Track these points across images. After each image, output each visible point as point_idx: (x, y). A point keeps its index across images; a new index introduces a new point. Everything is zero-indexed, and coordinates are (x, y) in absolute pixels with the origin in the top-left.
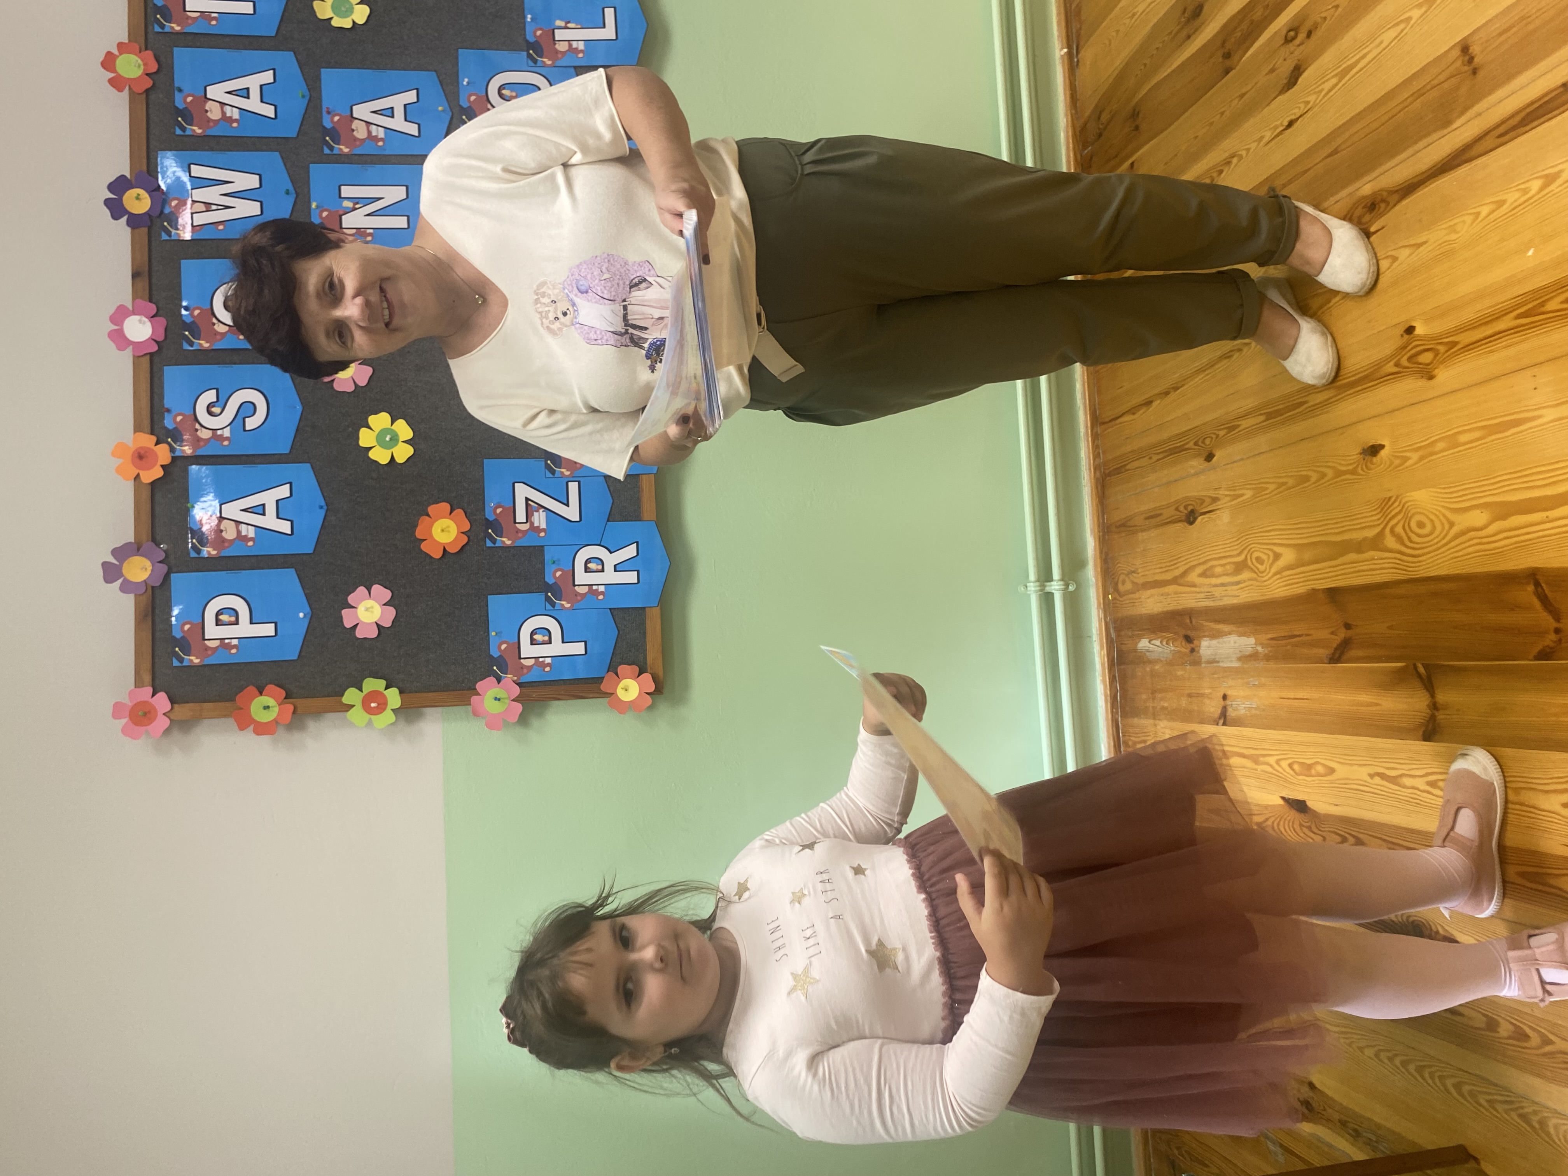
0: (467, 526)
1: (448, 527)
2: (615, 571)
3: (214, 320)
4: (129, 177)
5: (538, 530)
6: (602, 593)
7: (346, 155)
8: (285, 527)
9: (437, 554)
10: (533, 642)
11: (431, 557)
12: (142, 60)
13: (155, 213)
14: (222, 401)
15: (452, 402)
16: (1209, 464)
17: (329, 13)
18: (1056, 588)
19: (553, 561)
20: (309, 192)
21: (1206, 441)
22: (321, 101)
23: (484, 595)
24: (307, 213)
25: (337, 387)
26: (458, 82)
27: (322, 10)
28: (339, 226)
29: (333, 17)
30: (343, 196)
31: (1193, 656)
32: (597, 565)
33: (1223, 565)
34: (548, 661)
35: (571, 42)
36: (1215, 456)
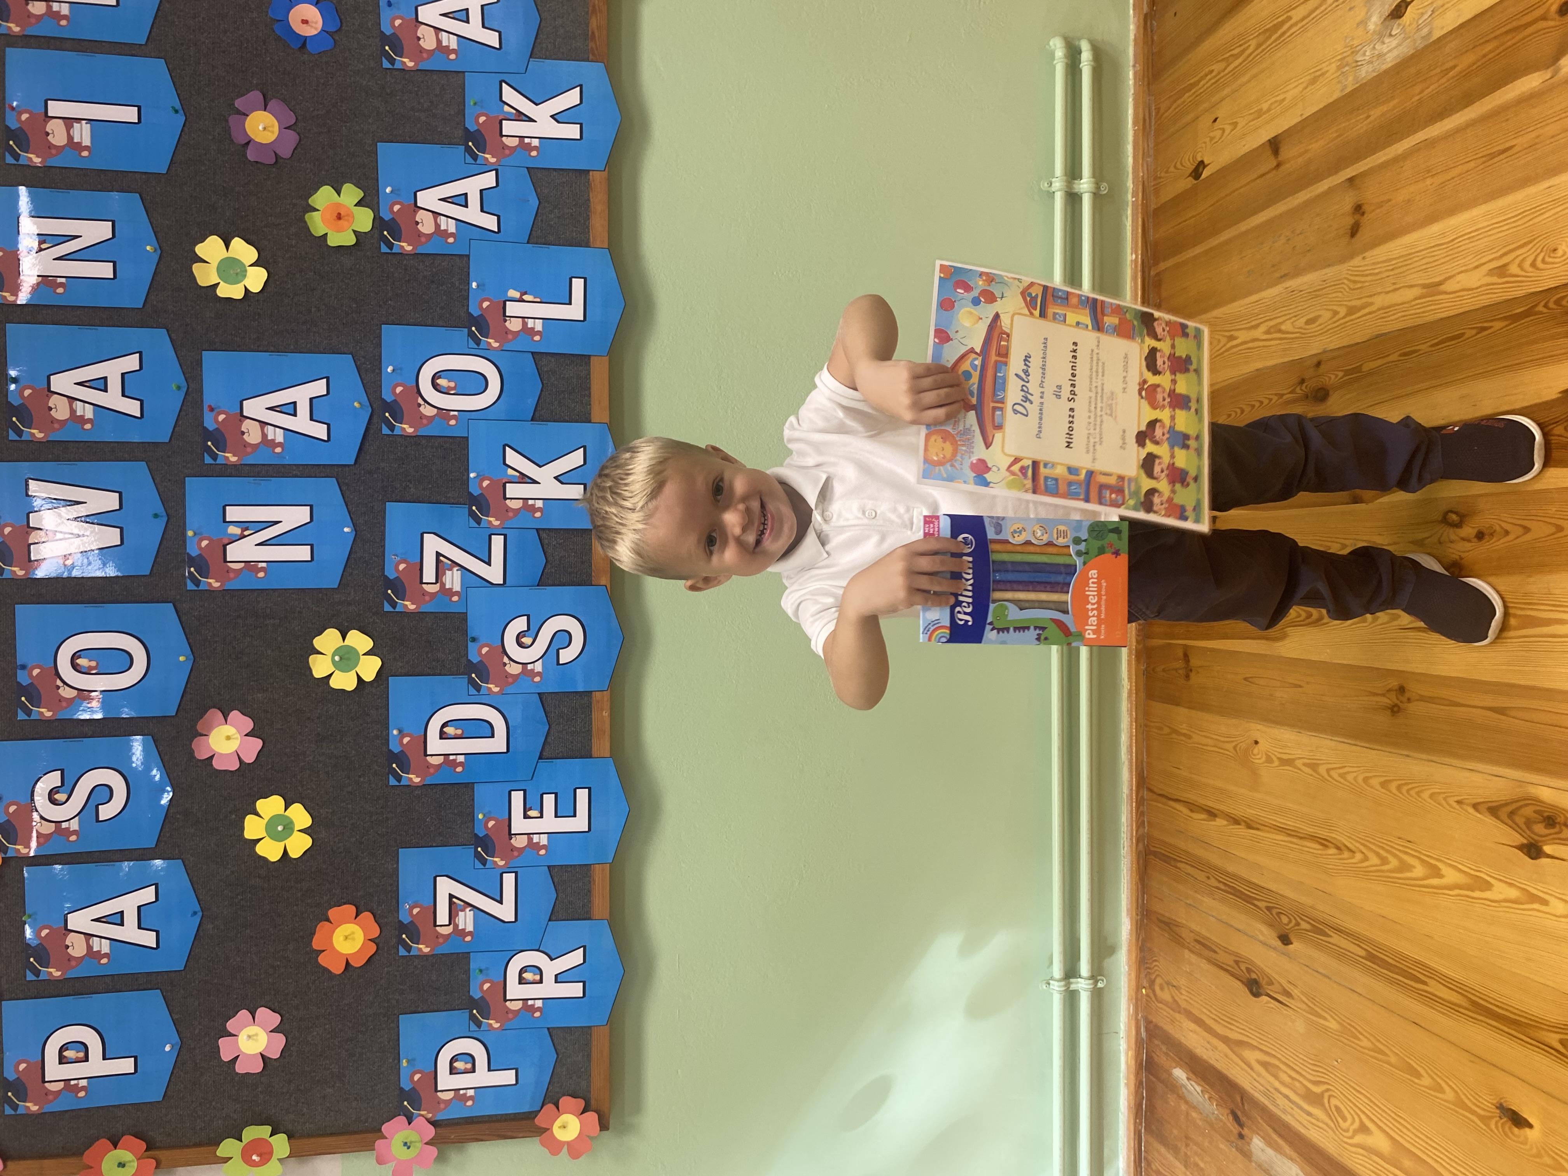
0: (376, 932)
1: (353, 933)
2: (556, 982)
3: (59, 683)
5: (463, 933)
6: (539, 1009)
7: (234, 466)
8: (148, 939)
9: (337, 968)
10: (453, 1071)
11: (330, 972)
14: (68, 786)
15: (362, 779)
16: (1283, 946)
17: (214, 279)
18: (1082, 985)
19: (481, 971)
20: (184, 514)
21: (1283, 917)
22: (202, 394)
23: (395, 1015)
24: (181, 542)
25: (217, 765)
26: (380, 369)
27: (205, 275)
28: (222, 560)
29: (219, 283)
30: (228, 520)
31: (1240, 1142)
32: (534, 975)
33: (1290, 1076)
34: (471, 1093)
35: (526, 320)
36: (1292, 944)
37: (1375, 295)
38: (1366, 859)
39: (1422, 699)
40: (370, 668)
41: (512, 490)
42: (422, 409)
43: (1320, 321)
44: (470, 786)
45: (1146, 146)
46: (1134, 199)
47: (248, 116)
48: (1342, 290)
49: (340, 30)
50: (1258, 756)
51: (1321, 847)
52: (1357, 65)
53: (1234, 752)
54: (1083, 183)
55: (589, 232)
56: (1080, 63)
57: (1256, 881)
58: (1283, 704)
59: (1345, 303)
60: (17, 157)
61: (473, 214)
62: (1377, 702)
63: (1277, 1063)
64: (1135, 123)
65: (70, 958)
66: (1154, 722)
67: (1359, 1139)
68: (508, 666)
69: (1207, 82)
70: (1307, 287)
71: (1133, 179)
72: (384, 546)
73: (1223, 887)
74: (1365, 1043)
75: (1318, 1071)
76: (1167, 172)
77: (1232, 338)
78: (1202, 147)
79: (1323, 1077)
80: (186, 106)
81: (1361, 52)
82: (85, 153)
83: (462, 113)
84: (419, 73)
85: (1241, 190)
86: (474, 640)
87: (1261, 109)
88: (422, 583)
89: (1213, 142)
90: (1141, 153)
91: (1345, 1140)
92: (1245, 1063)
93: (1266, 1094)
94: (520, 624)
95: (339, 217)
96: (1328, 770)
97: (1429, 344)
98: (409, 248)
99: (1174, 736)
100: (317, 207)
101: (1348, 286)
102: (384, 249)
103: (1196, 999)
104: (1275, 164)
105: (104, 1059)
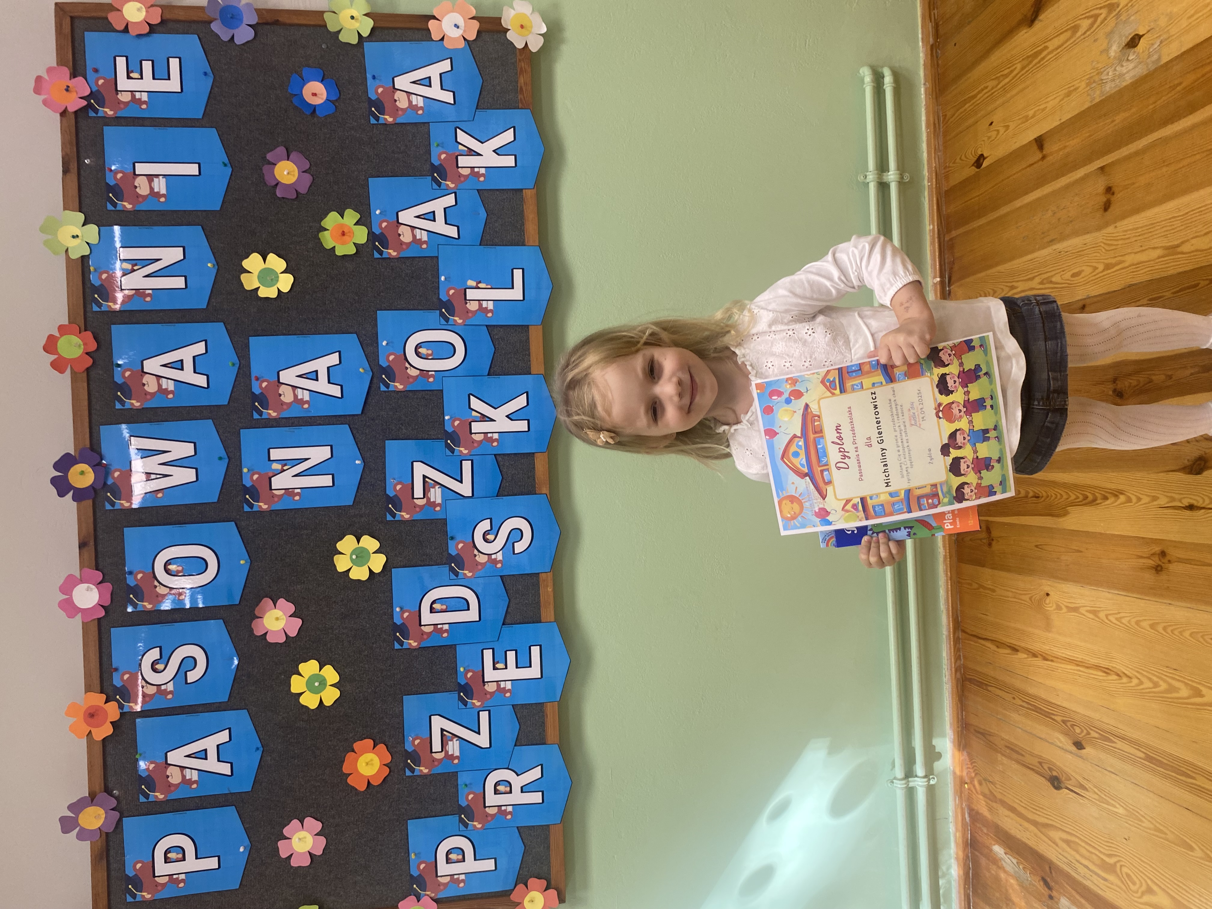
0: (388, 759)
1: (372, 760)
2: (522, 792)
3: (156, 583)
4: (73, 453)
5: (452, 757)
6: (510, 813)
8: (225, 769)
9: (362, 787)
10: (448, 861)
11: (356, 789)
12: (82, 341)
13: (99, 486)
14: (165, 659)
15: (375, 646)
16: (1077, 750)
17: (256, 284)
18: (919, 784)
19: (466, 785)
20: (240, 455)
21: (1075, 727)
22: (250, 368)
23: (404, 820)
24: (238, 477)
25: (270, 639)
26: (377, 343)
27: (250, 282)
28: (268, 488)
29: (259, 287)
30: (271, 459)
31: (1050, 902)
32: (506, 787)
33: (1089, 851)
34: (462, 877)
35: (481, 302)
36: (1084, 749)
37: (1125, 255)
38: (1141, 683)
39: (1180, 561)
40: (378, 563)
41: (476, 427)
42: (408, 371)
43: (1083, 275)
44: (453, 647)
45: (937, 144)
46: (929, 184)
47: (276, 165)
48: (1100, 251)
49: (339, 98)
50: (1050, 606)
51: (1104, 674)
52: (1102, 83)
53: (1030, 602)
54: (891, 175)
55: (524, 234)
56: (883, 85)
57: (1053, 701)
58: (1068, 565)
59: (1102, 261)
60: (115, 205)
61: (440, 226)
62: (1144, 563)
63: (1077, 840)
64: (928, 126)
65: (170, 785)
66: (966, 580)
67: (1146, 898)
68: (477, 557)
69: (983, 95)
70: (1071, 249)
71: (928, 169)
72: (385, 473)
73: (1026, 705)
74: (1146, 824)
75: (1110, 847)
76: (954, 163)
77: (1012, 288)
78: (982, 145)
79: (1116, 851)
80: (233, 160)
81: (1105, 72)
82: (163, 199)
83: (429, 152)
84: (397, 125)
85: (1014, 177)
86: (452, 538)
87: (1028, 116)
88: (413, 498)
89: (991, 140)
90: (933, 149)
91: (1136, 899)
92: (1051, 841)
93: (1069, 864)
94: (485, 525)
95: (343, 234)
96: (1107, 616)
97: (1170, 292)
98: (394, 254)
99: (981, 590)
100: (326, 227)
101: (1104, 248)
102: (376, 255)
103: (1009, 792)
104: (1041, 156)
105: (197, 858)
